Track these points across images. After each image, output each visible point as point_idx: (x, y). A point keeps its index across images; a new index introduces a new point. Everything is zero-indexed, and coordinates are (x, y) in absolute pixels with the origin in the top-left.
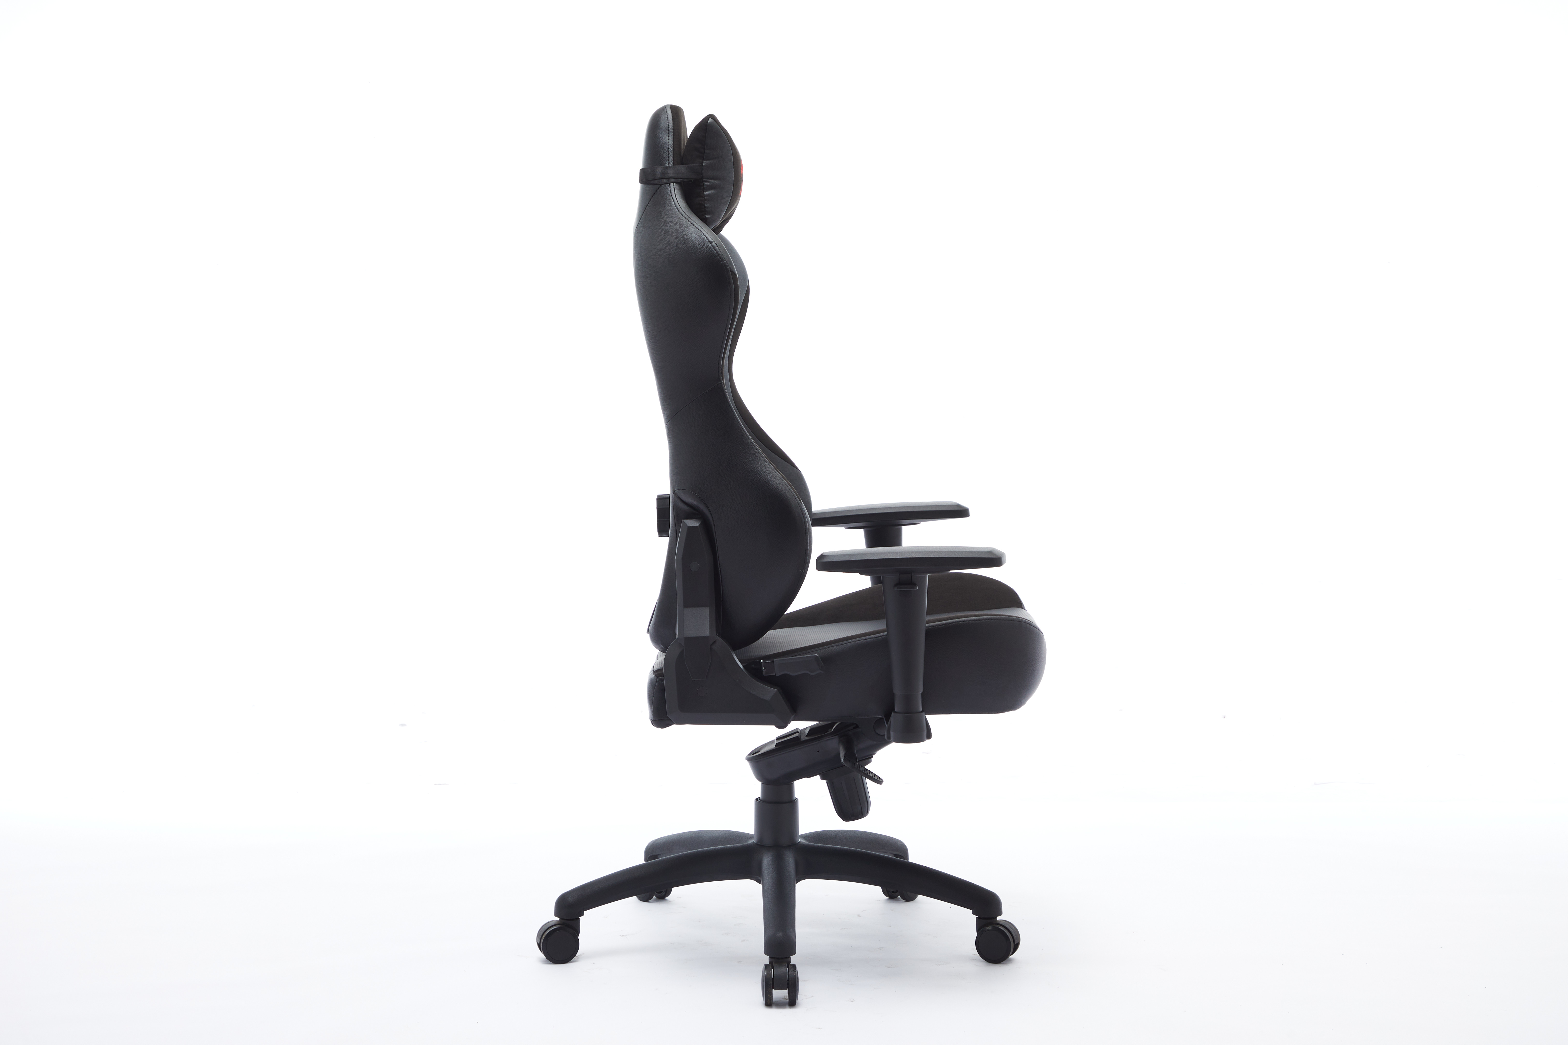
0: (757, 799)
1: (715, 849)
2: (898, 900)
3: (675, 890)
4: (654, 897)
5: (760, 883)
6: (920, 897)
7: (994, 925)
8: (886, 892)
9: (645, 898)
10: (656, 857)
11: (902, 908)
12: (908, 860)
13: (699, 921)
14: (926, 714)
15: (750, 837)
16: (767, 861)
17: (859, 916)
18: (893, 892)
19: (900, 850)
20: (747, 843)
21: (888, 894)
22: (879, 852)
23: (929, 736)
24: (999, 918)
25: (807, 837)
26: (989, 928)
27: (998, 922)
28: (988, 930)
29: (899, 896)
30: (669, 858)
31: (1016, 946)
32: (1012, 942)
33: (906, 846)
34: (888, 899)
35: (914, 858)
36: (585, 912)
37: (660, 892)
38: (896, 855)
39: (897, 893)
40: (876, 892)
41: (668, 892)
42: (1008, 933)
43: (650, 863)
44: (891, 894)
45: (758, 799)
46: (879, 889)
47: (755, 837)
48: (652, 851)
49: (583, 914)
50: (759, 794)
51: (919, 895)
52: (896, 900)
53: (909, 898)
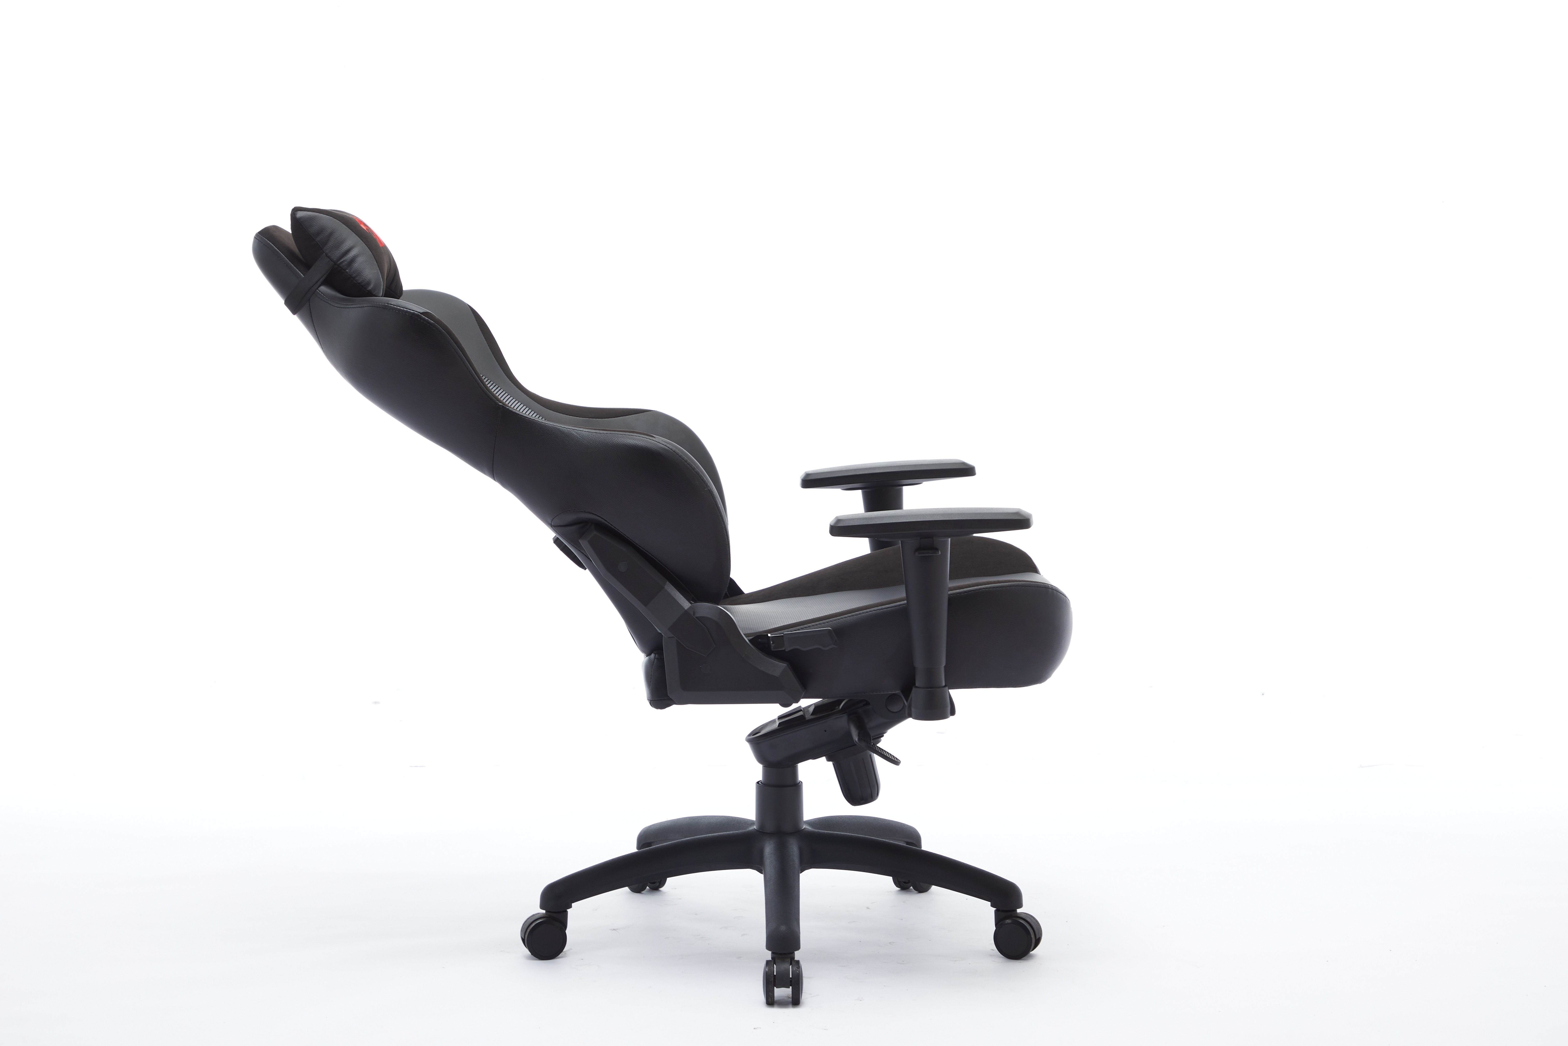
0: (758, 783)
1: (713, 836)
2: (910, 891)
3: (670, 880)
4: (648, 887)
5: (762, 873)
6: (934, 888)
7: (1014, 918)
8: (897, 883)
9: (637, 889)
10: (649, 844)
11: (914, 899)
12: (921, 848)
13: (696, 914)
14: (949, 689)
15: (751, 823)
16: (769, 849)
17: (868, 908)
18: (905, 883)
19: (913, 837)
20: (747, 830)
21: (900, 885)
22: (890, 839)
23: (953, 713)
24: (1019, 911)
25: (812, 823)
26: (1008, 921)
27: (1018, 915)
28: (1008, 924)
29: (912, 887)
30: (664, 846)
31: (1038, 941)
32: (1033, 936)
33: (918, 833)
34: (899, 890)
35: (927, 845)
36: (573, 904)
37: (654, 883)
38: (908, 843)
39: (910, 884)
40: (887, 881)
41: (662, 883)
42: (1029, 927)
43: (643, 852)
44: (903, 885)
45: (760, 783)
46: (890, 879)
47: (756, 823)
48: (646, 838)
49: (570, 907)
50: (759, 777)
51: (933, 886)
52: (907, 892)
53: (922, 889)
